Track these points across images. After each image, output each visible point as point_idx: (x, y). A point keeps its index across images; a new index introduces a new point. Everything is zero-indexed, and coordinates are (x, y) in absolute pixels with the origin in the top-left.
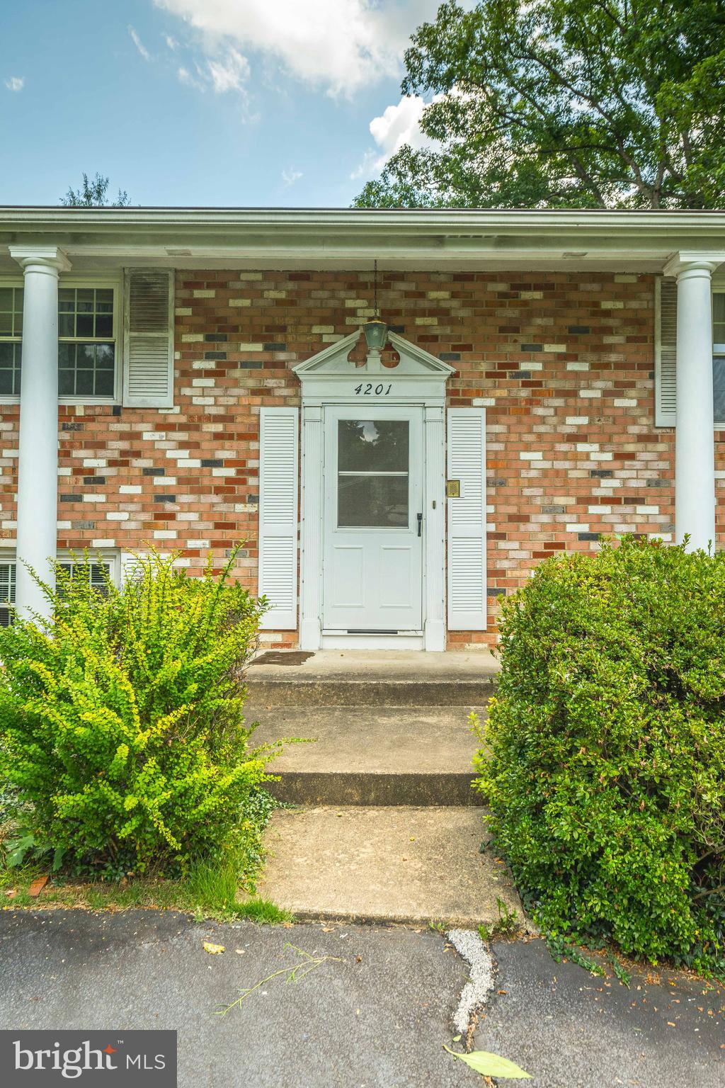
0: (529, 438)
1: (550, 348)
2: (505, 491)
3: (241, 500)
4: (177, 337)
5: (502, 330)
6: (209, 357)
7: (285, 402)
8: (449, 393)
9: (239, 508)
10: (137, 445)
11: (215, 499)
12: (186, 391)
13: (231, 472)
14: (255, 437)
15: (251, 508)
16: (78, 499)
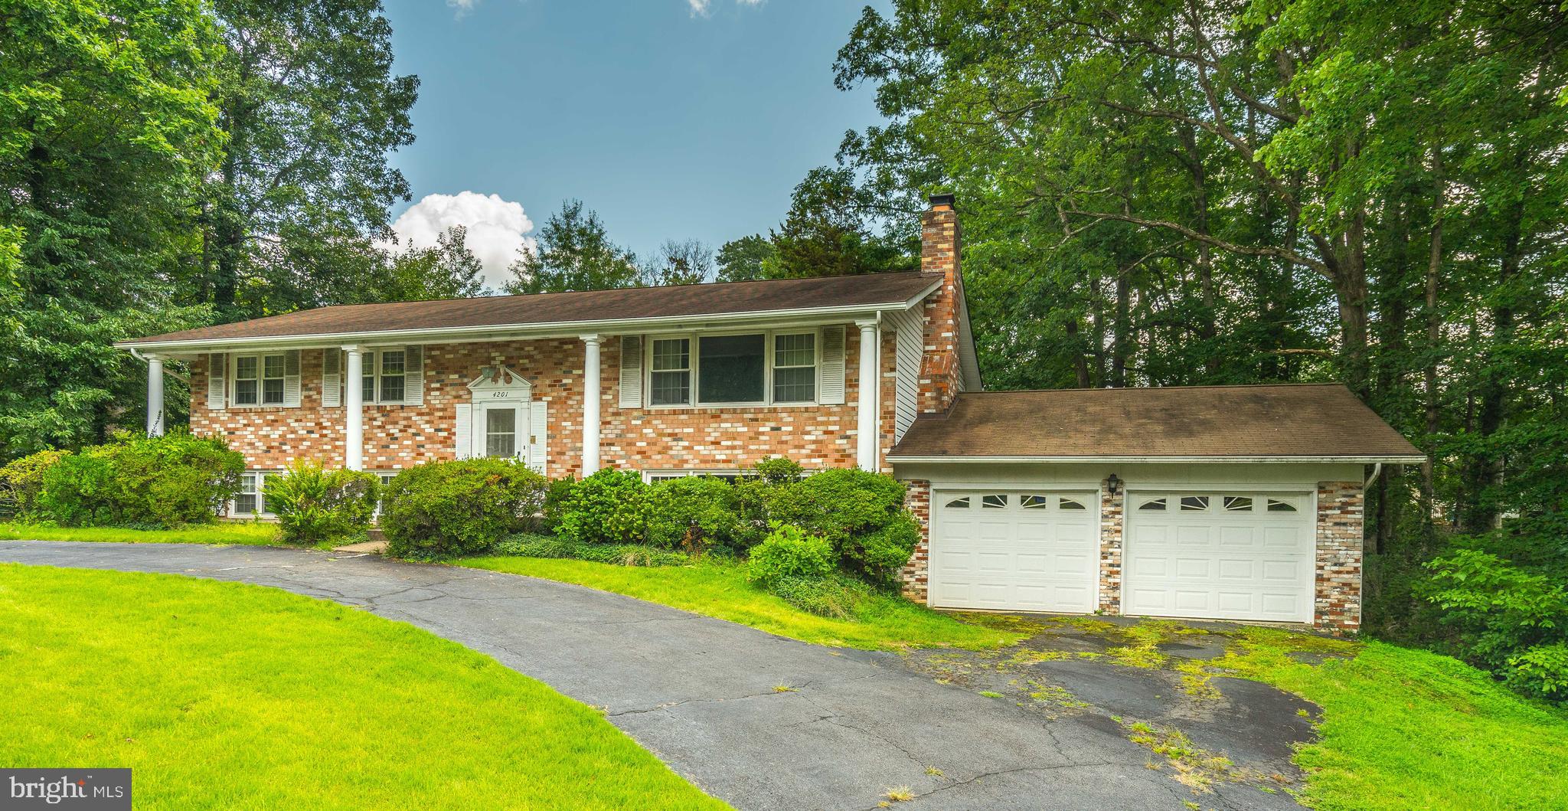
0: (566, 415)
1: (575, 372)
2: (556, 440)
3: (449, 447)
4: (425, 373)
5: (556, 364)
6: (438, 382)
7: (467, 401)
8: (533, 395)
9: (449, 450)
10: (410, 423)
11: (440, 446)
12: (429, 398)
13: (445, 434)
14: (454, 418)
15: (453, 450)
16: (388, 447)
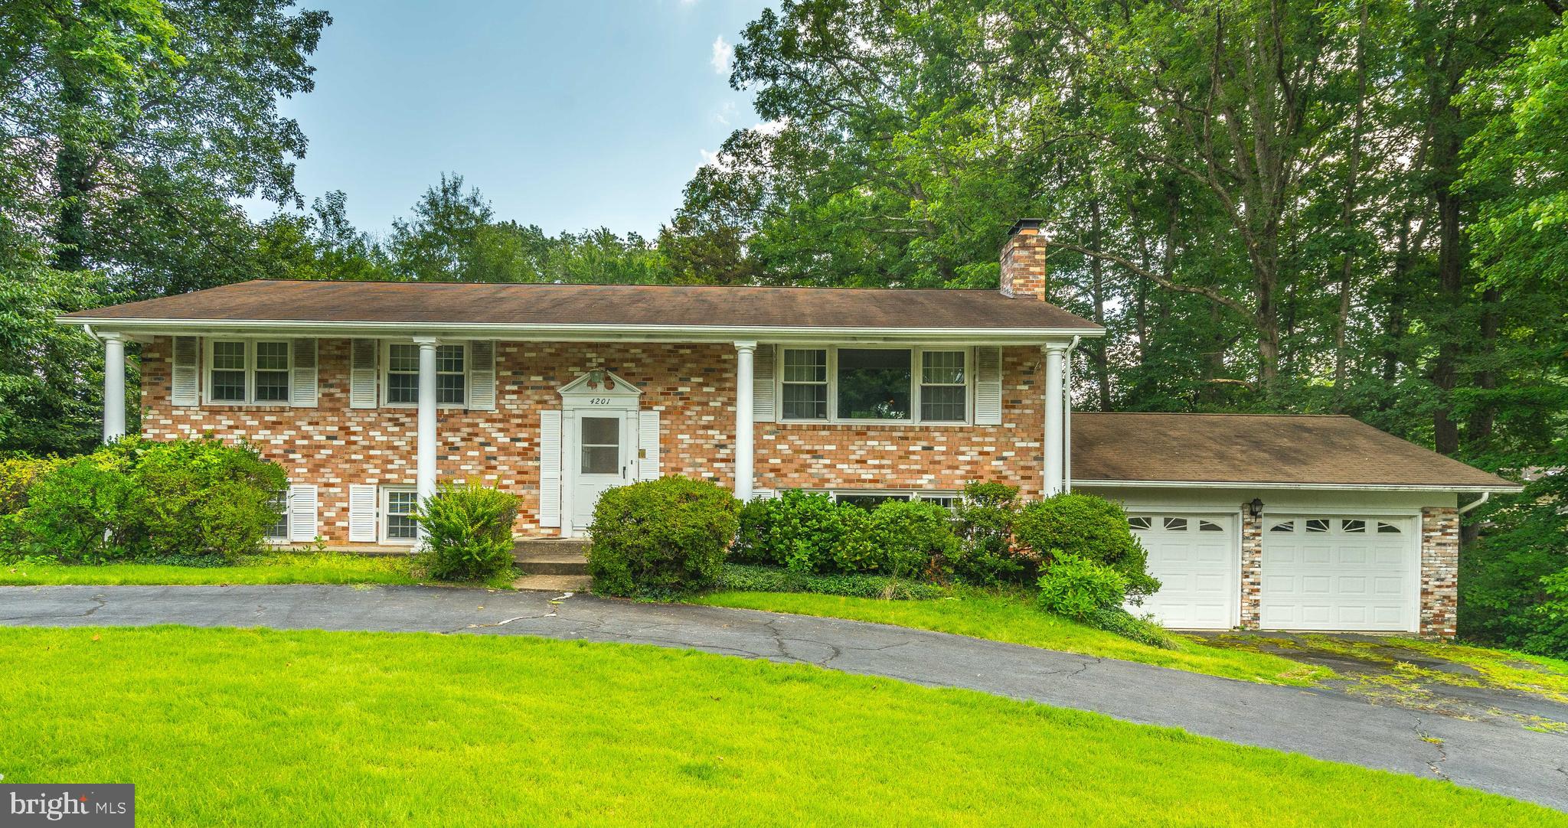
0: (684, 427)
1: (694, 380)
2: (669, 455)
3: (531, 459)
4: (497, 373)
5: (669, 370)
6: (514, 383)
7: (554, 408)
8: (641, 403)
9: (530, 463)
10: (476, 430)
11: (517, 458)
12: (502, 402)
13: (526, 445)
14: (538, 426)
15: (536, 464)
16: (446, 458)
